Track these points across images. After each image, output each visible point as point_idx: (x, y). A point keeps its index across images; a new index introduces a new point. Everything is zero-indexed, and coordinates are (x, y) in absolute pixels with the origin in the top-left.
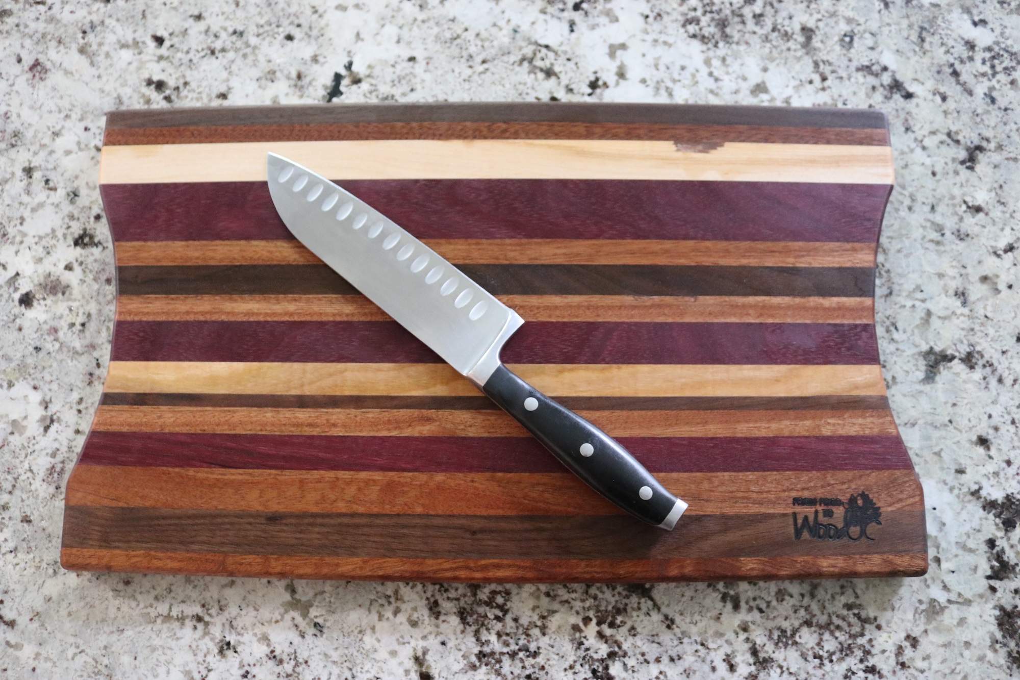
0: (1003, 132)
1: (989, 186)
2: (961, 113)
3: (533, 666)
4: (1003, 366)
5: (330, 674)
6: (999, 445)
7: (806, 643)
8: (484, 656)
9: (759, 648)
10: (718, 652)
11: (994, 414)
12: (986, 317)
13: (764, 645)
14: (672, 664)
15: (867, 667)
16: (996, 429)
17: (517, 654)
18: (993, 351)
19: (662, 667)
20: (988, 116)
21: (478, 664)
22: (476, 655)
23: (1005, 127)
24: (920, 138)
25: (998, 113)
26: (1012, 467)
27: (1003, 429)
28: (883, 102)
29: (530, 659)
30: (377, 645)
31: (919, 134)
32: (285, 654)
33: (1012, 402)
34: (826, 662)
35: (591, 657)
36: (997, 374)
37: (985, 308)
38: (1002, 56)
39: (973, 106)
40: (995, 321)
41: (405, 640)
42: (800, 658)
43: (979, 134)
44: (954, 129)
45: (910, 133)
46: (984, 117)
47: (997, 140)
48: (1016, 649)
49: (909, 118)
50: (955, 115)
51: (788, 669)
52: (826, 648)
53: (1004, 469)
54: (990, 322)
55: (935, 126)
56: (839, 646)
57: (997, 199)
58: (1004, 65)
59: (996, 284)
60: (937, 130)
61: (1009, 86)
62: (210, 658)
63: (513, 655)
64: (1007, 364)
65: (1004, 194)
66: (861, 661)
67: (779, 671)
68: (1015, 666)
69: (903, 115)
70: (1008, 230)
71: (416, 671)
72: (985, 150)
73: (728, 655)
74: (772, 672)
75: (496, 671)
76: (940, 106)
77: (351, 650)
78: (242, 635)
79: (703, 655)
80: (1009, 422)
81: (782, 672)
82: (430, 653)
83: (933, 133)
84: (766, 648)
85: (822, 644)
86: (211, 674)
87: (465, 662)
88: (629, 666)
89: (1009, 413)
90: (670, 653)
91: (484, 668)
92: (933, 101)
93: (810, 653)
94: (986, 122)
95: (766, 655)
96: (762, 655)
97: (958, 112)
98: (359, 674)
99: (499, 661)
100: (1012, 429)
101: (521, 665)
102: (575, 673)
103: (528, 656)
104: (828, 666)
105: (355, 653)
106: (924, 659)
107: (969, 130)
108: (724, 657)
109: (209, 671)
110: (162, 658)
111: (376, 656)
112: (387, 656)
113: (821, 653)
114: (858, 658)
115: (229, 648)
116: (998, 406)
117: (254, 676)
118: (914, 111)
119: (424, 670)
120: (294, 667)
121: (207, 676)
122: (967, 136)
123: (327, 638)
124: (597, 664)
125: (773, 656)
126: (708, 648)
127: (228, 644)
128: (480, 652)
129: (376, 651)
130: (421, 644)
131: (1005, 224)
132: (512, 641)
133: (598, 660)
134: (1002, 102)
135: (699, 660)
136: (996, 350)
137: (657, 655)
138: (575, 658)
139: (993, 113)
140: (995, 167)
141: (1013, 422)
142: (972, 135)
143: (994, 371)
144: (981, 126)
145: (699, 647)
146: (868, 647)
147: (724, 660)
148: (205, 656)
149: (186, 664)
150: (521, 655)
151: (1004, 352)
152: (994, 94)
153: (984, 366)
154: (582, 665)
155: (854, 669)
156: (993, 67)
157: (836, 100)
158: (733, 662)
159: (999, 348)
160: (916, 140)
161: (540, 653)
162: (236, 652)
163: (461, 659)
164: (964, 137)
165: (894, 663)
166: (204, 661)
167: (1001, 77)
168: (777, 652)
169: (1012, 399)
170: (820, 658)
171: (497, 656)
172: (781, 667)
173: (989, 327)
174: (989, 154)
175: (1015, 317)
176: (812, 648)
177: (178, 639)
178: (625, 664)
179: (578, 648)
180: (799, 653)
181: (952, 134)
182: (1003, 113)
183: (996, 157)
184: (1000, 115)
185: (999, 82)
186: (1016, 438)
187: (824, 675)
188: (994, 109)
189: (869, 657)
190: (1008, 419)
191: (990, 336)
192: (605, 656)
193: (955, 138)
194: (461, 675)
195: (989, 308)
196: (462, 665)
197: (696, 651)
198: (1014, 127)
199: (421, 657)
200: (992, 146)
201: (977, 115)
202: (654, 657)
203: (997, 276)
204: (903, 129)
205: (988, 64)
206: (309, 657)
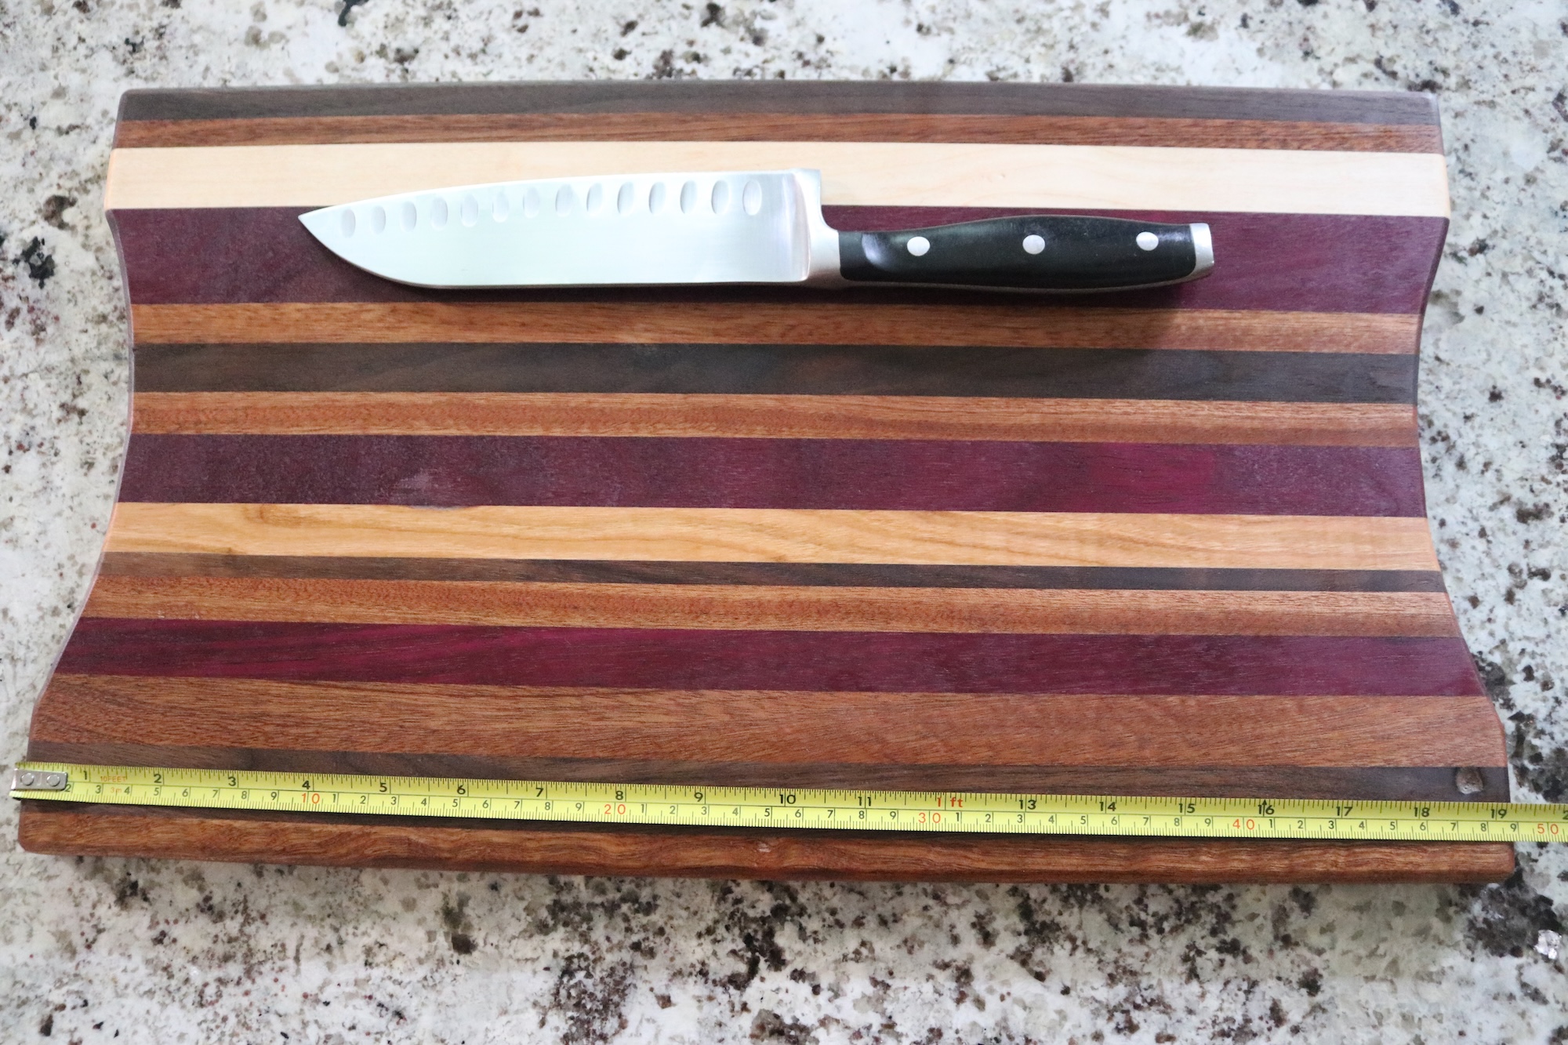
0: (1472, 59)
2: (1401, 29)
3: (645, 928)
4: (1465, 441)
5: (303, 937)
6: (1458, 571)
7: (1117, 900)
8: (563, 909)
9: (1034, 906)
10: (963, 911)
11: (1449, 520)
12: (1438, 359)
13: (1044, 901)
14: (882, 931)
15: (1224, 942)
16: (1453, 544)
17: (619, 906)
18: (1449, 415)
19: (865, 934)
20: (1447, 34)
21: (551, 923)
22: (548, 907)
23: (1473, 52)
24: (1328, 69)
25: (1463, 28)
26: (1480, 608)
27: (1465, 545)
28: (1266, 11)
29: (640, 915)
30: (382, 889)
31: (1327, 63)
32: (229, 902)
33: (1480, 501)
34: (1152, 932)
35: (744, 915)
36: (1456, 454)
37: (1436, 343)
39: (1421, 17)
40: (1453, 365)
41: (431, 882)
42: (1106, 925)
43: (1431, 63)
44: (1387, 53)
45: (1310, 60)
46: (1439, 35)
47: (1461, 72)
48: (1483, 915)
49: (1311, 37)
50: (1390, 31)
51: (1084, 943)
52: (1152, 908)
53: (1465, 611)
54: (1444, 368)
55: (1355, 49)
56: (1175, 906)
57: (1460, 167)
59: (1455, 305)
60: (1359, 56)
62: (102, 911)
63: (611, 909)
64: (1472, 437)
65: (1470, 160)
66: (1214, 932)
67: (1068, 946)
68: (1480, 943)
69: (1300, 32)
70: (1476, 219)
71: (446, 934)
72: (1440, 88)
73: (979, 917)
74: (1057, 948)
75: (582, 935)
76: (1365, 17)
77: (338, 898)
78: (158, 872)
79: (936, 916)
80: (1476, 533)
81: (1075, 948)
82: (471, 903)
83: (1352, 60)
84: (1046, 906)
85: (1146, 901)
86: (103, 938)
87: (529, 919)
88: (808, 932)
89: (1476, 519)
90: (879, 909)
91: (561, 930)
92: (1352, 8)
93: (1124, 916)
94: (1443, 43)
95: (1048, 919)
96: (1040, 918)
97: (1395, 27)
98: (350, 938)
99: (588, 919)
100: (1481, 545)
101: (623, 925)
102: (715, 941)
103: (637, 911)
104: (1155, 940)
105: (346, 903)
106: (1323, 931)
107: (1413, 55)
108: (974, 920)
109: (100, 931)
110: (22, 911)
111: (381, 908)
112: (399, 908)
113: (1143, 916)
114: (1208, 926)
115: (134, 893)
116: (1457, 506)
117: (174, 941)
118: (1320, 25)
119: (460, 932)
120: (243, 925)
121: (94, 941)
122: (1409, 65)
123: (299, 878)
124: (754, 926)
125: (1058, 919)
126: (945, 904)
127: (134, 885)
128: (556, 902)
129: (380, 898)
130: (457, 887)
131: (1472, 209)
132: (609, 885)
133: (754, 920)
134: (1470, 11)
135: (931, 924)
136: (1455, 414)
137: (858, 913)
138: (716, 916)
139: (1455, 29)
140: (1457, 115)
141: (1483, 533)
142: (1418, 63)
143: (1450, 449)
144: (1435, 49)
145: (931, 902)
146: (1225, 908)
147: (974, 925)
148: (94, 906)
149: (62, 919)
150: (625, 908)
151: (1467, 418)
153: (1434, 440)
154: (727, 928)
155: (1201, 944)
157: (1186, 8)
158: (989, 929)
159: (1459, 410)
160: (1321, 71)
161: (657, 906)
162: (146, 899)
163: (524, 915)
164: (1405, 68)
165: (1271, 937)
166: (92, 915)
168: (1066, 915)
169: (1482, 495)
170: (1142, 925)
171: (584, 910)
172: (1073, 939)
173: (1443, 376)
174: (1446, 94)
175: (1488, 360)
176: (1127, 907)
177: (49, 878)
178: (802, 929)
179: (722, 899)
180: (1104, 916)
181: (1384, 61)
182: (1472, 28)
183: (1459, 101)
184: (1467, 33)
186: (1487, 561)
187: (1147, 955)
188: (1455, 23)
189: (1227, 926)
190: (1475, 528)
191: (1444, 391)
192: (768, 913)
193: (1389, 69)
194: (521, 941)
195: (1443, 345)
196: (523, 925)
197: (926, 908)
198: (1491, 52)
199: (457, 910)
200: (1452, 81)
201: (1428, 32)
202: (852, 917)
203: (1458, 293)
204: (1301, 54)
206: (267, 908)
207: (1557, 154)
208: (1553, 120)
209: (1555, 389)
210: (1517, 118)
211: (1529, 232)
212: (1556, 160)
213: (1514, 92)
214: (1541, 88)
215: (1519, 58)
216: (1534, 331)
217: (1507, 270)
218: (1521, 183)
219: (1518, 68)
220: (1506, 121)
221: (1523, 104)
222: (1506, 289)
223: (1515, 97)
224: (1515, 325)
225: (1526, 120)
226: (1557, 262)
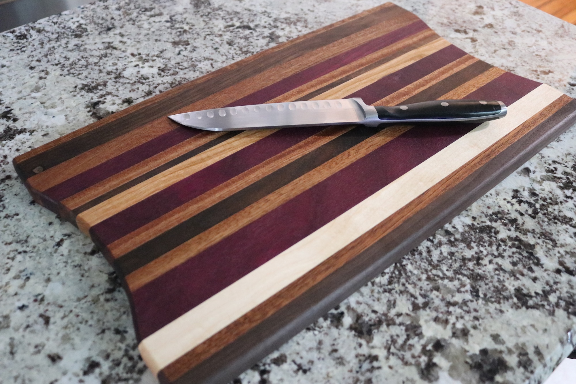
1: (92, 270)
20: (115, 317)
38: (127, 373)
43: (116, 300)
53: (20, 146)
56: (77, 64)
58: (122, 366)
61: (109, 351)
66: (64, 64)
67: (100, 48)
70: (66, 252)
72: (106, 292)
74: (103, 47)
81: (98, 49)
85: (85, 61)
94: (115, 312)
96: (111, 49)
102: (183, 18)
104: (79, 58)
106: (34, 76)
124: (176, 23)
131: (69, 255)
134: (109, 335)
144: (117, 307)
152: (118, 337)
156: (131, 358)
167: (118, 355)
174: (102, 292)
184: (106, 324)
185: (120, 349)
187: (79, 55)
189: (61, 67)
198: (90, 322)
200: (102, 298)
205: (136, 358)
207: (40, 298)
208: (47, 310)
209: (9, 216)
210: (65, 301)
211: (41, 260)
212: (39, 295)
213: (71, 311)
214: (59, 321)
215: (75, 328)
216: (25, 229)
217: (45, 242)
218: (52, 277)
219: (74, 323)
220: (69, 297)
221: (64, 309)
222: (42, 236)
223: (69, 310)
224: (34, 227)
225: (60, 302)
226: (24, 258)
